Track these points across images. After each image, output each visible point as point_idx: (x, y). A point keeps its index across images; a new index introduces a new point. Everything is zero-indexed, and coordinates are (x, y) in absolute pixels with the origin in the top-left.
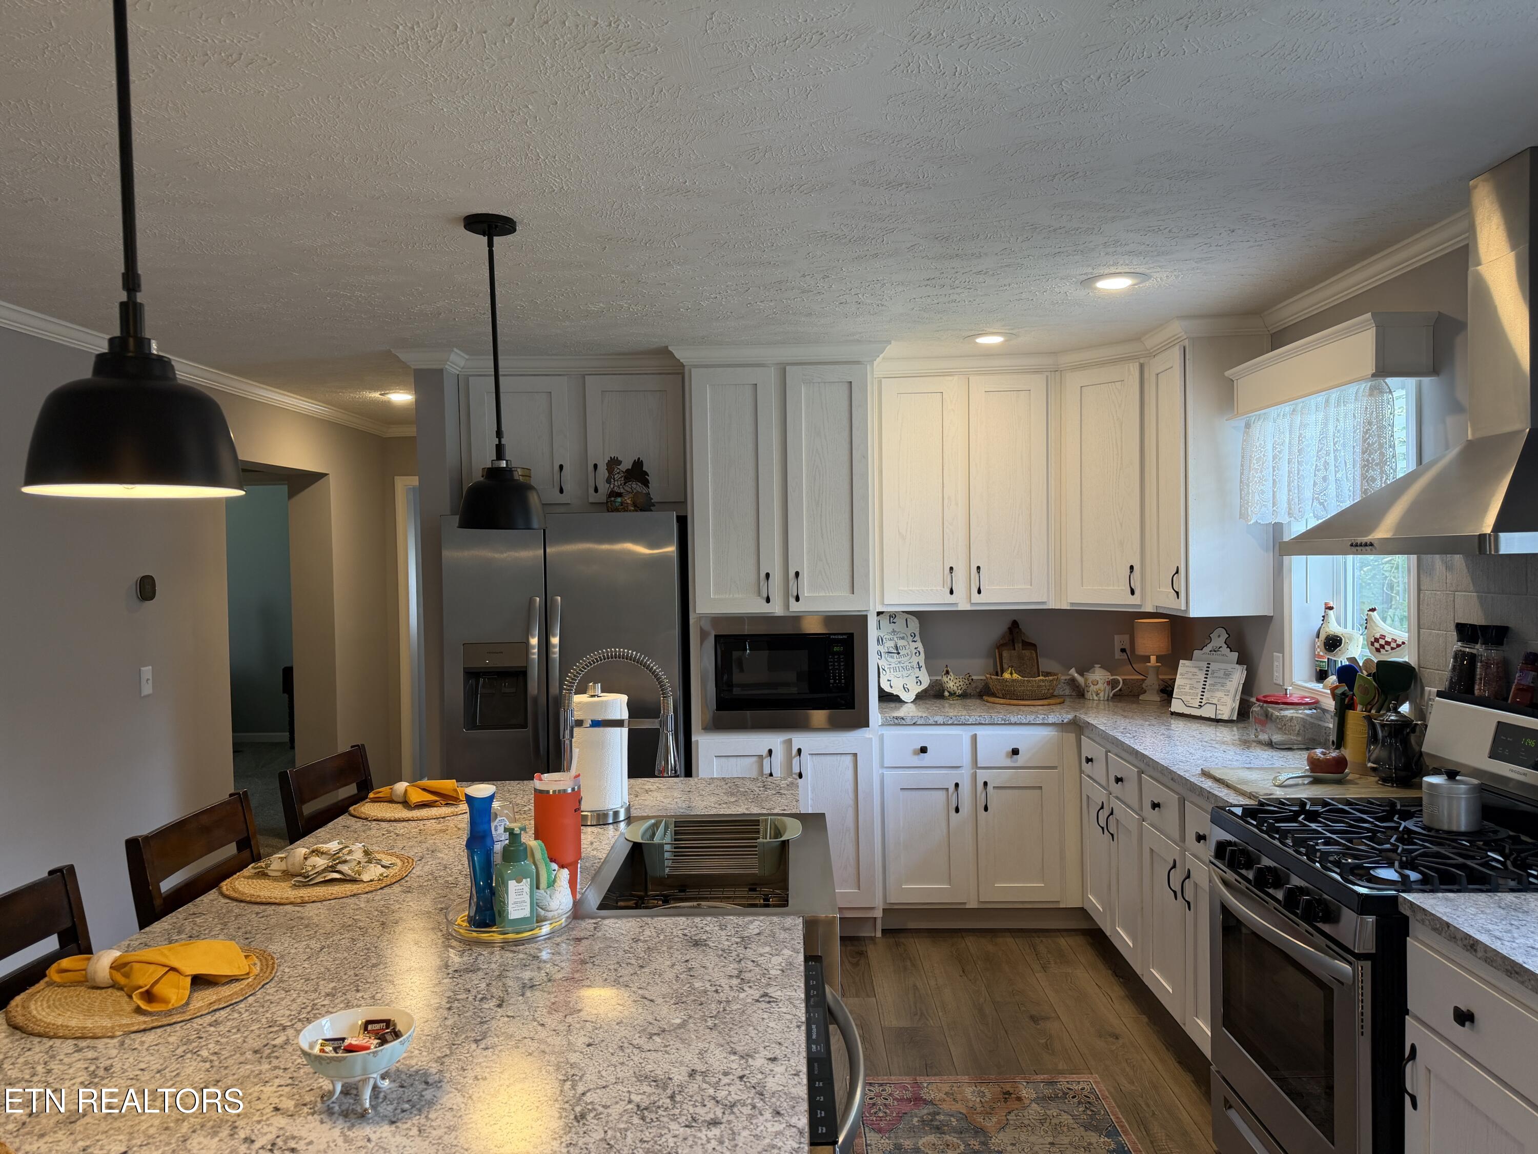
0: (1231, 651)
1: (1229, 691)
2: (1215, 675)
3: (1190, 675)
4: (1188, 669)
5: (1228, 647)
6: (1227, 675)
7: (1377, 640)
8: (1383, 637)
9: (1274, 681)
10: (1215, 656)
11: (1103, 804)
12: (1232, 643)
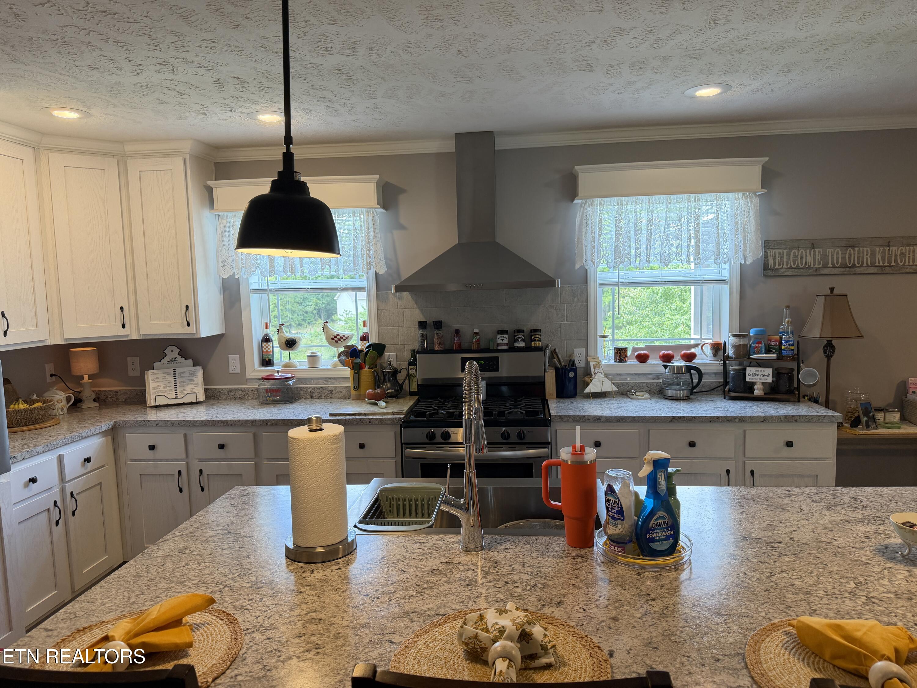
0: (186, 359)
1: (198, 384)
2: (182, 375)
3: (161, 379)
4: (158, 376)
5: (182, 357)
6: (192, 374)
7: (335, 337)
8: (338, 335)
9: (231, 372)
10: (173, 364)
11: (180, 472)
12: (184, 354)
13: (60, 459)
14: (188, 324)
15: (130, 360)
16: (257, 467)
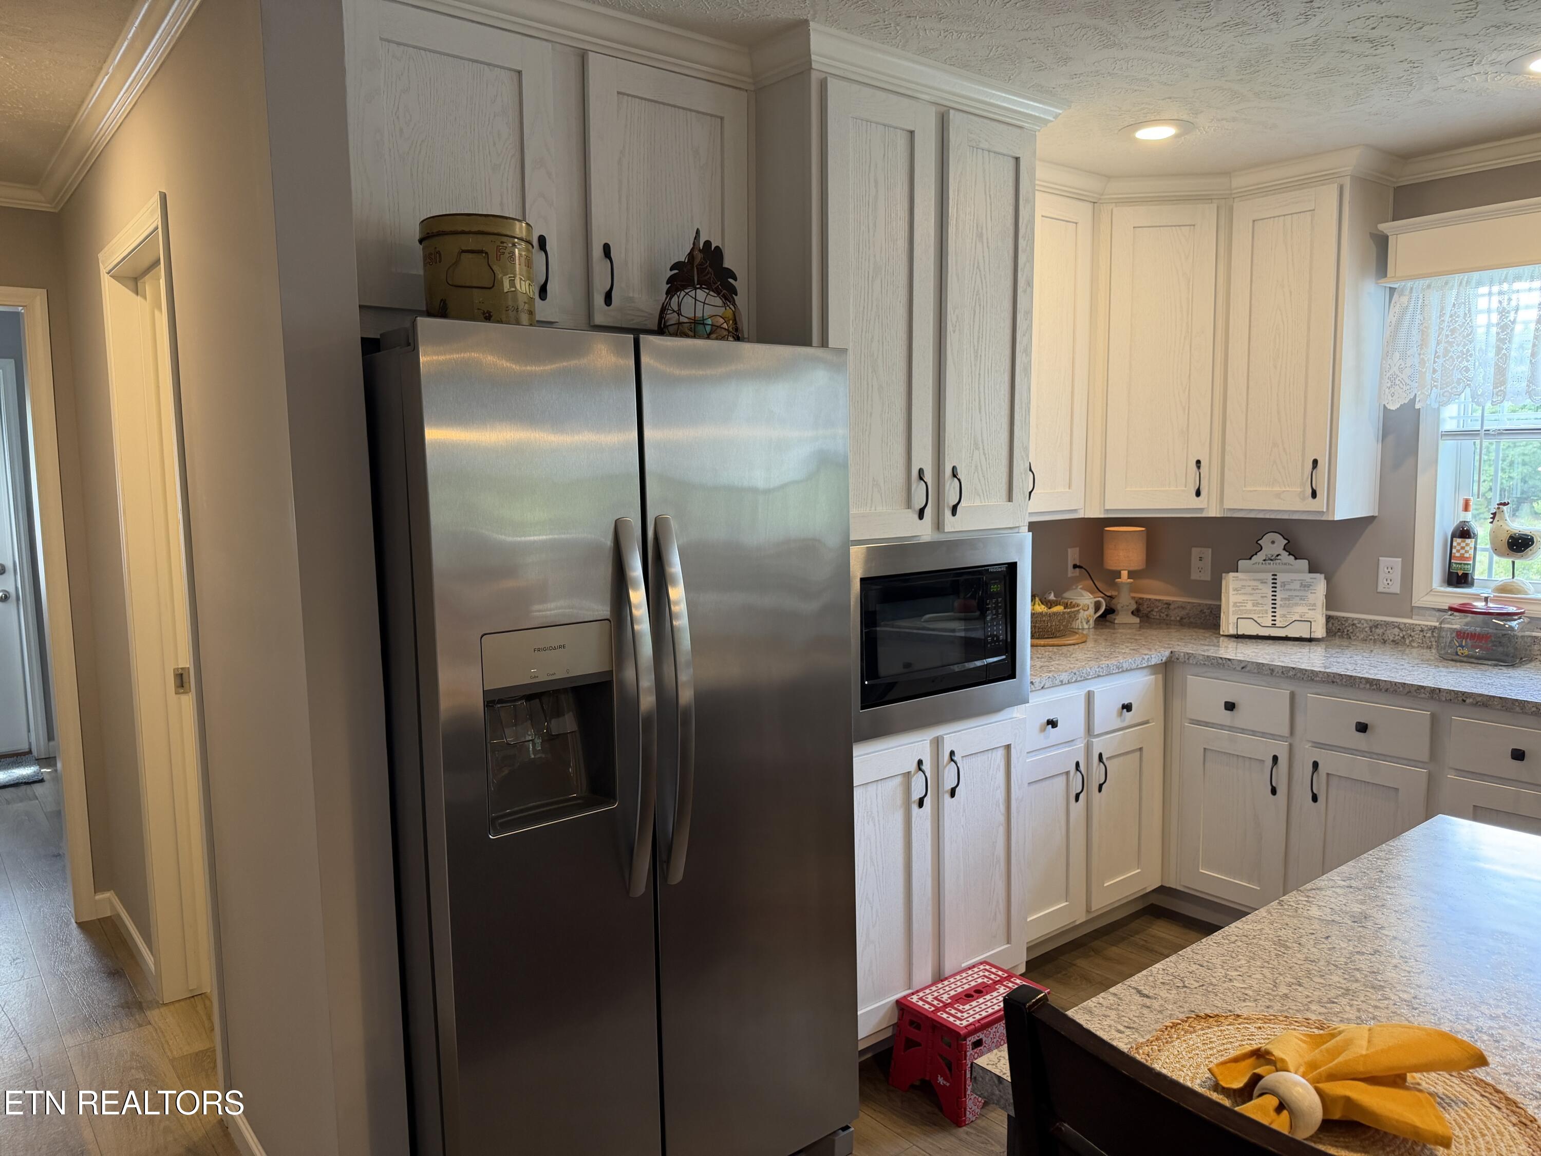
0: (1296, 559)
1: (1314, 605)
2: (1287, 587)
3: (1249, 590)
4: (1244, 583)
5: (1290, 554)
6: (1306, 586)
9: (1380, 589)
10: (1272, 566)
11: (1275, 759)
12: (1293, 550)
13: (1090, 697)
14: (1314, 494)
15: (1195, 552)
16: (1432, 781)
